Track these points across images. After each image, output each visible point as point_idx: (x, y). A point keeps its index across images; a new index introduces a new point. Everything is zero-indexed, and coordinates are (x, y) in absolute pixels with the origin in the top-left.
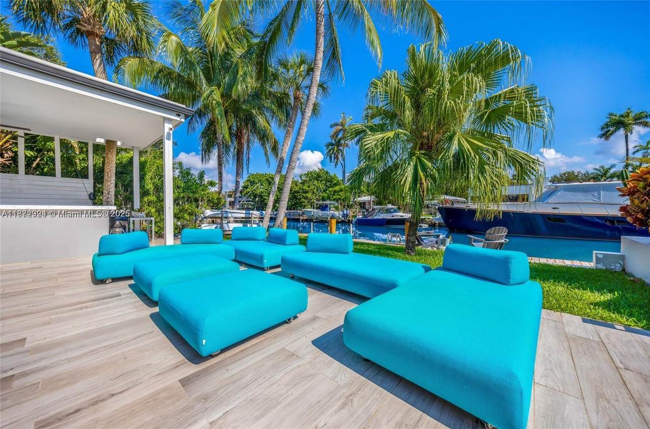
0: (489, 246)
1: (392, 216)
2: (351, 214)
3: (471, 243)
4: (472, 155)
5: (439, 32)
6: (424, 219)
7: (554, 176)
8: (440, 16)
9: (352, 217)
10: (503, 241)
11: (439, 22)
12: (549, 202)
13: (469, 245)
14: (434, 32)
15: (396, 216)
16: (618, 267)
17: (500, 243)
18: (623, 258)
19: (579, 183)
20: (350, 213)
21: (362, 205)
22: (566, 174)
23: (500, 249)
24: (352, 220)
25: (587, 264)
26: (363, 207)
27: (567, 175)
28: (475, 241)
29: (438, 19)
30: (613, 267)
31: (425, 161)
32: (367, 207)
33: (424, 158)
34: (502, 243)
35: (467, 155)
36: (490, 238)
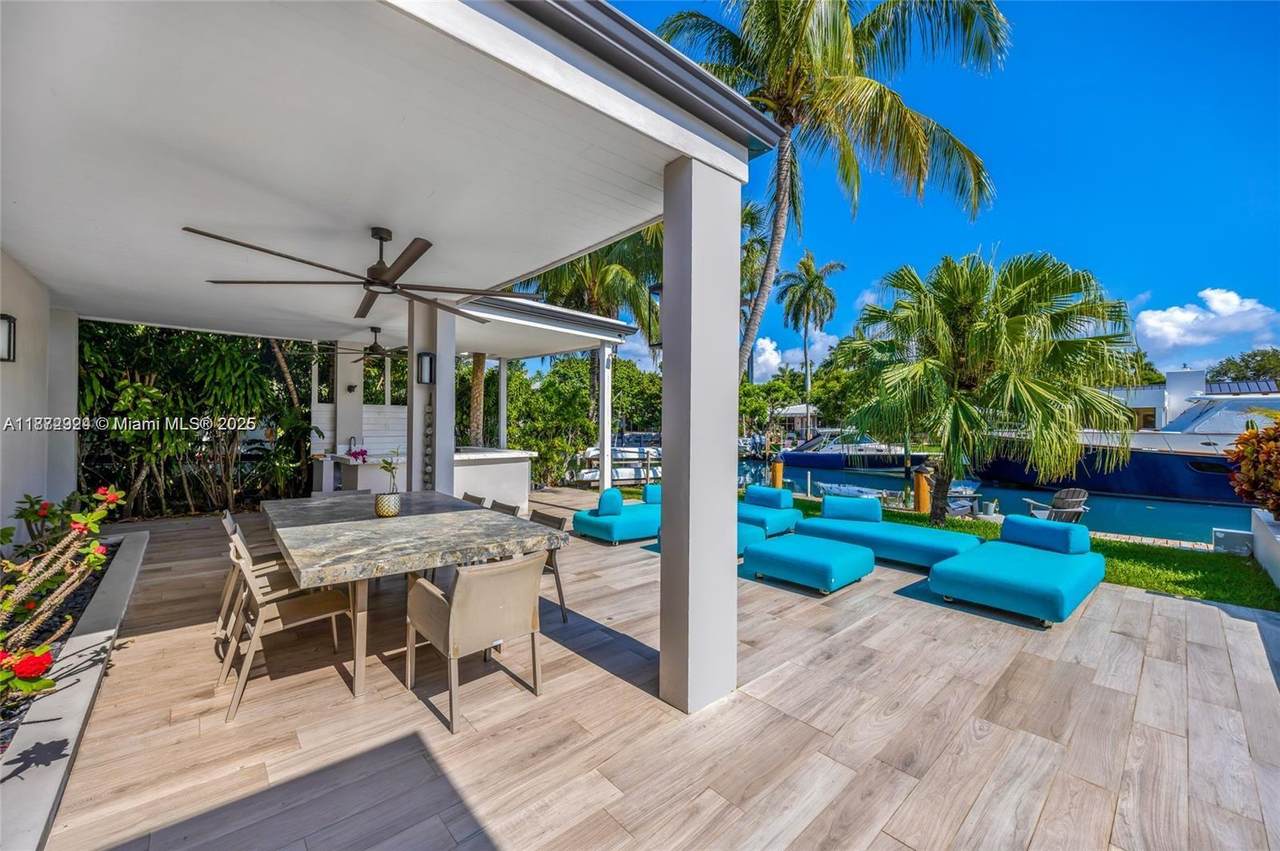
0: (1058, 517)
1: (860, 450)
2: (768, 444)
3: (1029, 510)
4: (1034, 409)
5: (980, 186)
6: (928, 456)
7: (1228, 360)
8: (980, 160)
9: (771, 448)
10: (1081, 509)
11: (978, 169)
12: (1196, 431)
13: (1027, 515)
14: (972, 185)
15: (867, 449)
16: (1244, 551)
17: (1076, 513)
18: (1251, 538)
19: (1260, 396)
20: (766, 439)
21: (788, 423)
22: (1256, 355)
23: (1076, 522)
24: (771, 455)
25: (1201, 546)
26: (790, 429)
27: (1259, 358)
28: (1036, 508)
29: (977, 165)
30: (1238, 551)
31: (968, 405)
32: (798, 427)
33: (966, 400)
34: (1080, 513)
35: (1027, 408)
36: (1060, 503)
